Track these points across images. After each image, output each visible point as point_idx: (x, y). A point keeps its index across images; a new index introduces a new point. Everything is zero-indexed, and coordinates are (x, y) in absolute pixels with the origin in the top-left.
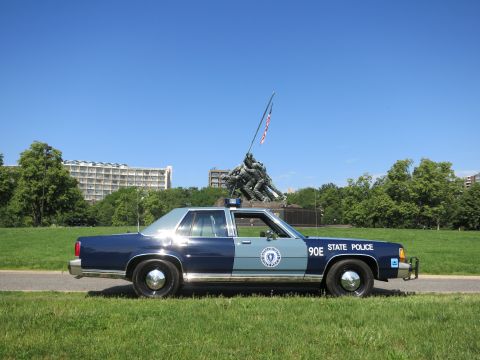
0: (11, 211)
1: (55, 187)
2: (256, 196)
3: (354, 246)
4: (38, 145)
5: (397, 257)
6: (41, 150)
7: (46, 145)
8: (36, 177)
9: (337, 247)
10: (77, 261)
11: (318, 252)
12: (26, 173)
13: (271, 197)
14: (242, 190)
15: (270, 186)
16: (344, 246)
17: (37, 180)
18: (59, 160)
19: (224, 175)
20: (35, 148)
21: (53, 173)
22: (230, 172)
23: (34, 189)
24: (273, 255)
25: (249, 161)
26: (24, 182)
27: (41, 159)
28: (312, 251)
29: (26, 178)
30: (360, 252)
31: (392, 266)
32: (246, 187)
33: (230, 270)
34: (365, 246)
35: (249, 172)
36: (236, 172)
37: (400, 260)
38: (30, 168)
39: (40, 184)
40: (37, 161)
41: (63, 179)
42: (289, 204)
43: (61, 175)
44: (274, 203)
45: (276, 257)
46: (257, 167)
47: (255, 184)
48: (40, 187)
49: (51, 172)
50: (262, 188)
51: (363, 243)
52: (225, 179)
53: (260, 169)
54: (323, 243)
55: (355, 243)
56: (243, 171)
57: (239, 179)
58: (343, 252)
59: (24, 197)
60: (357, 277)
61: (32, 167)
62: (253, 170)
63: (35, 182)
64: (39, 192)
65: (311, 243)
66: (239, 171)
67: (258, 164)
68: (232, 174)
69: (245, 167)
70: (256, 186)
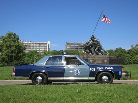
2: (96, 53)
3: (106, 68)
4: (10, 33)
5: (121, 71)
6: (11, 35)
8: (10, 46)
9: (100, 68)
10: (14, 74)
11: (93, 69)
12: (6, 45)
15: (102, 49)
16: (102, 67)
17: (11, 48)
19: (82, 45)
20: (9, 35)
21: (17, 44)
22: (85, 43)
23: (10, 51)
24: (78, 71)
25: (93, 38)
26: (6, 48)
27: (12, 39)
28: (91, 69)
30: (108, 69)
31: (119, 74)
33: (63, 76)
34: (110, 67)
35: (93, 43)
36: (88, 43)
37: (122, 72)
39: (12, 49)
40: (10, 40)
41: (21, 47)
42: (110, 56)
43: (20, 45)
44: (104, 56)
45: (79, 72)
47: (96, 48)
48: (12, 50)
50: (99, 50)
51: (109, 66)
52: (83, 46)
54: (95, 67)
55: (106, 66)
56: (90, 43)
57: (89, 46)
58: (102, 69)
60: (107, 78)
61: (8, 42)
62: (95, 42)
63: (10, 48)
64: (12, 52)
65: (91, 67)
66: (89, 43)
67: (97, 40)
68: (86, 44)
69: (91, 41)
70: (96, 49)
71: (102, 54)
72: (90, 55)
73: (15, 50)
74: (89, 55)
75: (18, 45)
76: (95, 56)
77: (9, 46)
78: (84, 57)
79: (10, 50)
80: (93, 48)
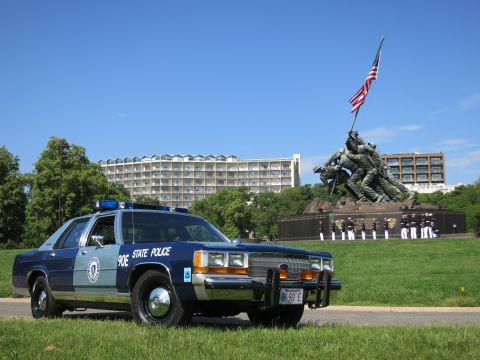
0: (38, 228)
1: (73, 195)
3: (154, 251)
7: (63, 142)
8: (50, 183)
9: (140, 253)
11: (125, 261)
13: (391, 195)
14: (347, 186)
15: (387, 179)
16: (145, 250)
18: (84, 160)
21: (71, 177)
24: (95, 267)
25: (353, 143)
29: (40, 186)
30: (157, 258)
32: (350, 183)
34: (163, 250)
35: (352, 160)
36: (335, 160)
38: (44, 172)
39: (55, 192)
40: (54, 163)
41: (85, 184)
43: (81, 179)
45: (97, 269)
46: (366, 151)
47: (363, 177)
48: (55, 196)
49: (69, 176)
50: (375, 182)
53: (371, 153)
56: (344, 157)
58: (143, 259)
59: (36, 210)
61: (46, 171)
62: (358, 156)
63: (47, 190)
64: (57, 202)
66: (339, 158)
67: (368, 147)
68: (330, 164)
69: (347, 152)
70: (365, 179)
71: (391, 199)
72: (344, 203)
73: (66, 194)
74: (339, 203)
75: (75, 180)
76: (359, 205)
77: (45, 184)
78: (321, 210)
79: (50, 195)
80: (352, 178)
